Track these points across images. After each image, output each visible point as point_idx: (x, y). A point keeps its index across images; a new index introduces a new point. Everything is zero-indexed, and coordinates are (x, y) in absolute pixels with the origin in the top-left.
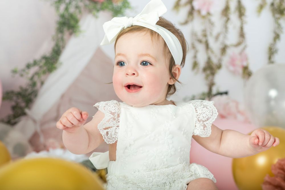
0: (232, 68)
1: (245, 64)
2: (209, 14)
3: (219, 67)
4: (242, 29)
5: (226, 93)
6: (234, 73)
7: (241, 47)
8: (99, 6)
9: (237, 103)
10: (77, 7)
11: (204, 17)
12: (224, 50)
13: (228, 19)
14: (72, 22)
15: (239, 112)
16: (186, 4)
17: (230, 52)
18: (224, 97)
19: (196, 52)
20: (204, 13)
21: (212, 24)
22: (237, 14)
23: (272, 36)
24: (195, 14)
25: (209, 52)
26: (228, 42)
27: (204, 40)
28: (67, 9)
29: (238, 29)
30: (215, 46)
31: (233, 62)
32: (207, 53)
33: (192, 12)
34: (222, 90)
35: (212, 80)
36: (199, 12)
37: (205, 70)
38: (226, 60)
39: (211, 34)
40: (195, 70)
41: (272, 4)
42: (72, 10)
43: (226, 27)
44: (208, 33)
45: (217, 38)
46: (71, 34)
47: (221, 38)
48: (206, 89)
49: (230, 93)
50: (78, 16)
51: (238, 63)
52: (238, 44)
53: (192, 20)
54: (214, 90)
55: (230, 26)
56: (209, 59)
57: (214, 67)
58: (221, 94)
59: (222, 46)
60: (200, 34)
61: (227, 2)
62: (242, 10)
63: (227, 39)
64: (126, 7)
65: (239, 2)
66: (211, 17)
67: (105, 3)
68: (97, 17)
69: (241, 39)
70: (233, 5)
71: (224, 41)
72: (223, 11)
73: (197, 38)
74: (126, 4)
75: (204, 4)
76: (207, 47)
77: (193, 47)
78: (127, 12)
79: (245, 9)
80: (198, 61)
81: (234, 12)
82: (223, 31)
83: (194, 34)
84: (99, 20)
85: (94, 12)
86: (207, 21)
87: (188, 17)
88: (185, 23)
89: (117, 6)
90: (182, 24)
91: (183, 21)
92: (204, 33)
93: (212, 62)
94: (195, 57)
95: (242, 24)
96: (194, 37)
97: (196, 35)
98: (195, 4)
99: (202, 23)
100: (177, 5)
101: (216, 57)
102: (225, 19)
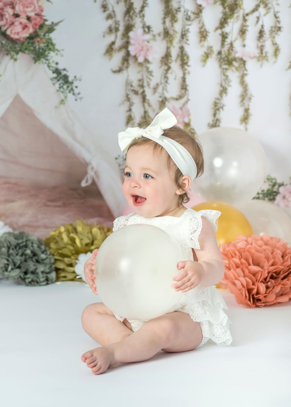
1: (186, 120)
2: (146, 61)
4: (184, 79)
7: (183, 100)
8: (18, 47)
11: (140, 64)
12: (163, 103)
13: (169, 68)
16: (120, 49)
17: (169, 104)
19: (131, 105)
20: (141, 60)
21: (150, 73)
22: (179, 62)
23: (218, 89)
24: (131, 61)
25: (146, 105)
26: (168, 95)
27: (141, 91)
29: (179, 80)
30: (153, 99)
32: (144, 106)
33: (126, 59)
36: (135, 58)
39: (149, 85)
40: (130, 125)
41: (220, 53)
43: (166, 77)
44: (145, 84)
45: (155, 89)
47: (160, 90)
51: (179, 118)
52: (180, 97)
53: (127, 67)
55: (170, 76)
56: (145, 112)
59: (161, 99)
60: (135, 84)
61: (168, 48)
62: (185, 58)
63: (167, 91)
64: (50, 49)
65: (182, 48)
66: (148, 65)
67: (26, 44)
68: (15, 60)
69: (183, 91)
70: (174, 52)
71: (163, 94)
72: (163, 58)
73: (132, 88)
74: (50, 45)
75: (142, 50)
76: (144, 99)
77: (128, 99)
78: (52, 56)
79: (188, 58)
80: (132, 115)
81: (176, 60)
82: (163, 81)
83: (129, 84)
84: (17, 63)
85: (13, 53)
86: (145, 69)
87: (123, 64)
88: (120, 71)
89: (39, 48)
90: (115, 72)
91: (116, 68)
92: (141, 83)
93: (149, 116)
94: (130, 110)
95: (184, 74)
96: (129, 87)
97: (132, 86)
98: (131, 48)
99: (139, 72)
100: (110, 50)
101: (154, 111)
102: (166, 68)
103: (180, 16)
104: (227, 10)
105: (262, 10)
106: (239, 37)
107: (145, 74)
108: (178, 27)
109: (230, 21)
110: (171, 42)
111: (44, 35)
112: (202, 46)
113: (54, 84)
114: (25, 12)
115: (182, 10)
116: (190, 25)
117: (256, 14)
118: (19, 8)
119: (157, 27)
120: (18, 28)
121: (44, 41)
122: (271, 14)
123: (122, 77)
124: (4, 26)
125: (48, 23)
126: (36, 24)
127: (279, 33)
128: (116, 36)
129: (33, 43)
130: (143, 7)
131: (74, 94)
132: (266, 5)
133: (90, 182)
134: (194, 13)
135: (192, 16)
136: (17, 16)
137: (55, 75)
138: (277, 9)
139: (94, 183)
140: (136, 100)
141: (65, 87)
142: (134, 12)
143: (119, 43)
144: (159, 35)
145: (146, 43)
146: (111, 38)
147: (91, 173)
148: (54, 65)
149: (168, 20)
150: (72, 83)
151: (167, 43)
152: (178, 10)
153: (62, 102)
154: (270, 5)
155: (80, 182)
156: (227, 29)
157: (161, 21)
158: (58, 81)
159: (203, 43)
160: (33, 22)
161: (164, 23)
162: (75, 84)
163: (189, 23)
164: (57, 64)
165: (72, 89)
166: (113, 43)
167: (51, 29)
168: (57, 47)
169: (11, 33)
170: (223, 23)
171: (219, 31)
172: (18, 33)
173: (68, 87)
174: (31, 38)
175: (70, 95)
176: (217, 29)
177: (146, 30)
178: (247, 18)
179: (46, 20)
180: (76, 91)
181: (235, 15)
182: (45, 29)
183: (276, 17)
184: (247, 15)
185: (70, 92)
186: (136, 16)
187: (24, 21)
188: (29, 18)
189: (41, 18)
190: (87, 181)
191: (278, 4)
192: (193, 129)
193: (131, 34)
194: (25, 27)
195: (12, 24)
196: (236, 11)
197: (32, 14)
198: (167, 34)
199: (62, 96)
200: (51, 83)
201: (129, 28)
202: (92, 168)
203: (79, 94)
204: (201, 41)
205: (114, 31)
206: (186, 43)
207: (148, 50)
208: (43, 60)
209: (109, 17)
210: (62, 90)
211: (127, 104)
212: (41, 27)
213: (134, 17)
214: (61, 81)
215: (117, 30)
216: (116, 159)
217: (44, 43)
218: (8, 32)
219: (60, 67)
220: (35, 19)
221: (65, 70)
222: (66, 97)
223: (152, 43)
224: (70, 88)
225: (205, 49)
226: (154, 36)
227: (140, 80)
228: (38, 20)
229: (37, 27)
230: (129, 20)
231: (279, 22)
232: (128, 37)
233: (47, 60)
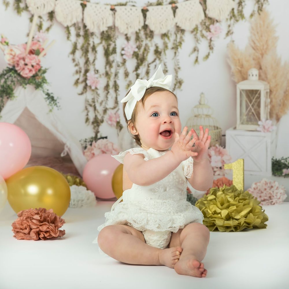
0: (110, 122)
1: (118, 120)
2: (96, 88)
3: (102, 121)
4: (116, 98)
5: (106, 138)
6: (111, 125)
7: (116, 109)
8: (26, 81)
9: (113, 144)
10: (12, 81)
11: (93, 90)
12: (105, 111)
13: (108, 92)
14: (9, 91)
15: (114, 149)
16: (82, 82)
17: (109, 112)
18: (105, 139)
19: (88, 112)
20: (93, 88)
21: (98, 95)
22: (114, 89)
24: (88, 89)
25: (96, 112)
26: (108, 107)
27: (93, 104)
28: (5, 82)
29: (114, 99)
30: (100, 109)
31: (110, 119)
32: (95, 113)
33: (86, 87)
34: (104, 136)
35: (98, 129)
36: (90, 87)
37: (93, 123)
38: (106, 117)
39: (97, 101)
40: (87, 123)
42: (9, 83)
43: (107, 97)
44: (96, 101)
45: (101, 104)
46: (8, 98)
47: (104, 104)
48: (93, 135)
49: (108, 138)
50: (13, 87)
51: (114, 119)
52: (114, 108)
53: (86, 92)
54: (99, 136)
55: (109, 96)
56: (96, 116)
57: (99, 121)
58: (103, 138)
59: (104, 109)
60: (90, 101)
61: (108, 82)
62: (117, 87)
63: (107, 105)
64: (44, 83)
65: (115, 82)
66: (97, 91)
67: (31, 79)
68: (25, 88)
69: (116, 105)
70: (111, 84)
71: (105, 106)
72: (105, 87)
73: (89, 103)
74: (44, 80)
75: (94, 82)
76: (95, 109)
77: (86, 109)
78: (45, 86)
79: (118, 87)
80: (89, 117)
81: (112, 88)
82: (105, 99)
83: (87, 101)
84: (26, 90)
85: (24, 85)
86: (95, 93)
87: (84, 90)
88: (82, 94)
89: (38, 82)
90: (79, 94)
91: (80, 92)
92: (93, 100)
93: (98, 118)
94: (87, 115)
95: (117, 95)
96: (87, 103)
97: (88, 102)
98: (88, 82)
99: (92, 94)
100: (77, 83)
101: (100, 115)
102: (106, 92)
103: (114, 65)
104: (139, 61)
105: (157, 61)
106: (145, 76)
107: (96, 95)
108: (113, 70)
109: (141, 67)
110: (109, 78)
111: (41, 75)
112: (126, 81)
113: (46, 101)
114: (30, 63)
115: (115, 61)
116: (119, 69)
117: (154, 63)
118: (27, 61)
119: (102, 70)
120: (27, 71)
121: (41, 78)
122: (162, 63)
123: (83, 97)
124: (19, 70)
125: (43, 69)
126: (36, 69)
127: (167, 73)
128: (80, 76)
129: (35, 79)
130: (94, 60)
131: (57, 106)
132: (160, 59)
133: (66, 154)
134: (122, 63)
135: (121, 65)
136: (26, 65)
137: (47, 96)
138: (165, 61)
139: (68, 155)
140: (91, 109)
141: (52, 102)
142: (90, 63)
143: (81, 79)
144: (103, 74)
145: (96, 79)
146: (77, 76)
147: (66, 149)
148: (46, 91)
149: (108, 67)
150: (56, 100)
151: (107, 78)
152: (113, 61)
153: (51, 111)
154: (162, 59)
155: (60, 154)
156: (139, 71)
157: (104, 67)
158: (49, 99)
159: (126, 79)
160: (35, 68)
161: (106, 68)
162: (58, 101)
163: (118, 68)
164: (48, 90)
165: (56, 104)
166: (78, 79)
167: (44, 72)
168: (48, 81)
169: (23, 73)
170: (137, 68)
171: (135, 73)
172: (27, 74)
173: (54, 103)
174: (34, 76)
175: (55, 107)
176: (134, 71)
177: (96, 72)
178: (150, 65)
179: (42, 67)
180: (58, 105)
181: (143, 64)
182: (42, 72)
183: (165, 65)
184: (150, 64)
185: (55, 105)
186: (91, 65)
187: (30, 67)
188: (33, 66)
189: (40, 66)
190: (64, 154)
191: (166, 58)
192: (121, 125)
193: (88, 74)
194: (30, 71)
195: (24, 69)
196: (144, 62)
197: (34, 64)
198: (107, 74)
199: (51, 108)
200: (44, 100)
201: (87, 71)
202: (67, 146)
203: (60, 106)
204: (125, 78)
205: (79, 72)
206: (117, 79)
207: (97, 83)
208: (40, 88)
209: (76, 65)
210: (50, 104)
211: (86, 112)
212: (39, 70)
213: (89, 65)
214: (50, 100)
215: (80, 72)
216: (80, 141)
217: (41, 79)
218: (21, 74)
219: (50, 92)
220: (36, 66)
221: (52, 93)
222: (53, 108)
223: (100, 79)
224: (55, 103)
225: (127, 82)
226: (100, 75)
227: (93, 99)
228: (38, 67)
229: (37, 71)
230: (86, 67)
231: (166, 68)
232: (86, 76)
233: (42, 88)
